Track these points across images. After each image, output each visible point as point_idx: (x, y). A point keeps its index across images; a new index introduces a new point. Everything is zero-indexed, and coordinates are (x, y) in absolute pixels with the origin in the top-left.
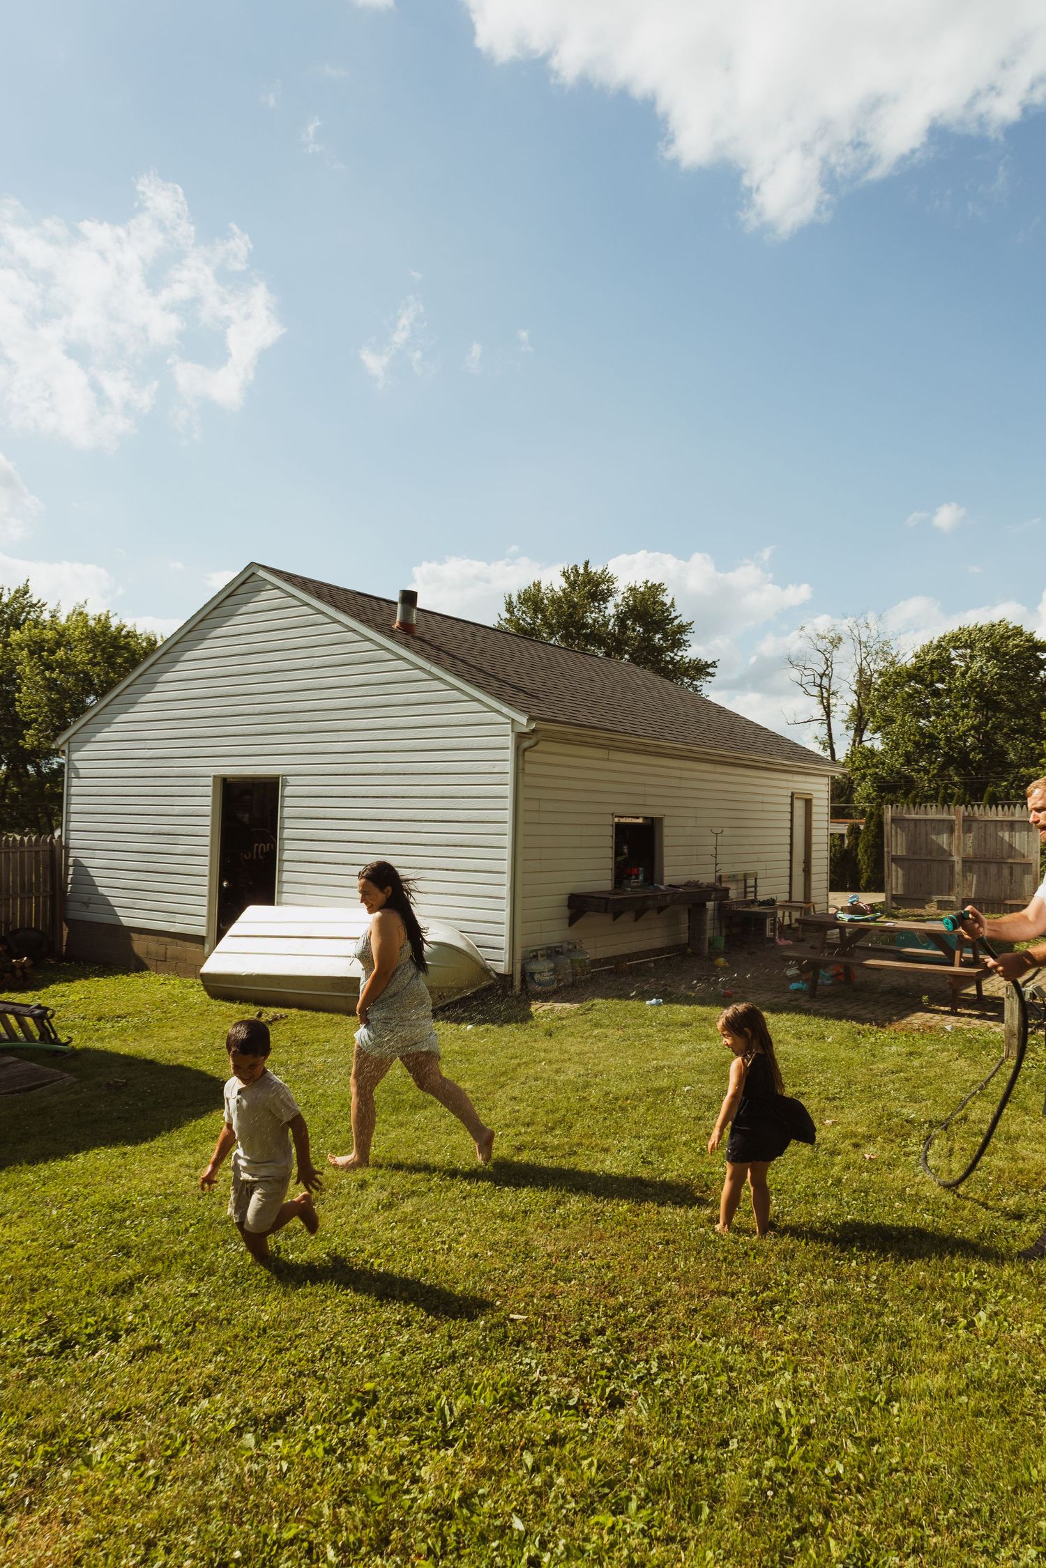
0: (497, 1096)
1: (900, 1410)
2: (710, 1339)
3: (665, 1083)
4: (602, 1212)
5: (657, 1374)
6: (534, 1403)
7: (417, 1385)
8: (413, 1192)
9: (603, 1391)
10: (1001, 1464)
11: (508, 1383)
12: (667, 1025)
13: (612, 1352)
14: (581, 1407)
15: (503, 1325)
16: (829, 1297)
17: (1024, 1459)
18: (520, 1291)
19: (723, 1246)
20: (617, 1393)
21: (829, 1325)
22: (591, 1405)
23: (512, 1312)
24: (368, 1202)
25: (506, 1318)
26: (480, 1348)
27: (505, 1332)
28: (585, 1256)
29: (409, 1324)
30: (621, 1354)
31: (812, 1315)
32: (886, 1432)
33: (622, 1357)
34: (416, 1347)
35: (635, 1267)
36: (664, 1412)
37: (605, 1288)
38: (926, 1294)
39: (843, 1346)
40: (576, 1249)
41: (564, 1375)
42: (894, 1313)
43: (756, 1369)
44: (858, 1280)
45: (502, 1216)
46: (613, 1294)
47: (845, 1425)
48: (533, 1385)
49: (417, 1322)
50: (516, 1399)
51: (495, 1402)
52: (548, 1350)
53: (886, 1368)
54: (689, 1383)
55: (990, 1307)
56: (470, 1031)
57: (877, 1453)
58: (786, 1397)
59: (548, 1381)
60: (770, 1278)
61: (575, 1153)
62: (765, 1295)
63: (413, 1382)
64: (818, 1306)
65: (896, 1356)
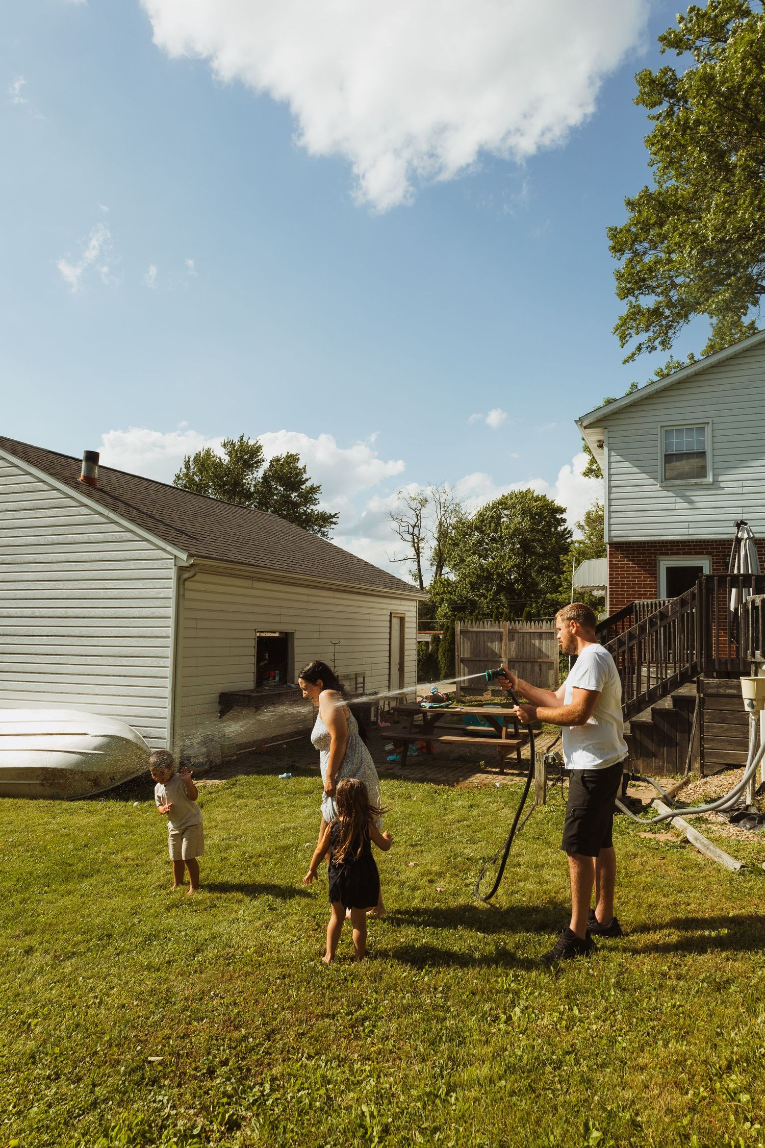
0: (154, 862)
1: (457, 1099)
2: (313, 1057)
3: (290, 841)
4: (233, 955)
5: (269, 1095)
6: (163, 1137)
7: (60, 1136)
8: (74, 953)
9: (223, 1117)
10: (528, 1135)
11: (142, 1122)
12: (294, 794)
13: (233, 1080)
14: (204, 1135)
15: (142, 1068)
16: (406, 1009)
17: (545, 1128)
18: (160, 1034)
19: (328, 975)
20: (235, 1117)
21: (406, 1033)
22: (213, 1131)
23: (151, 1055)
24: (32, 966)
25: (145, 1061)
26: (119, 1092)
27: (143, 1074)
28: (216, 996)
29: (58, 1077)
30: (240, 1081)
31: (393, 1025)
32: (446, 1120)
33: (241, 1084)
34: (62, 1099)
35: (257, 1001)
36: (272, 1129)
37: (231, 1022)
38: (478, 998)
39: (416, 1050)
40: (210, 991)
41: (191, 1107)
42: (454, 1017)
43: (348, 1079)
44: (429, 992)
45: (149, 968)
46: (237, 1028)
47: (415, 1118)
48: (164, 1120)
49: (65, 1075)
50: (148, 1135)
51: (128, 1142)
52: (179, 1085)
53: (447, 1065)
54: (294, 1100)
55: (523, 1003)
56: (136, 807)
57: (438, 1140)
58: (371, 1101)
59: (176, 1114)
60: (362, 999)
61: (215, 906)
62: (358, 1013)
63: (56, 1133)
64: (398, 1018)
65: (454, 1053)
